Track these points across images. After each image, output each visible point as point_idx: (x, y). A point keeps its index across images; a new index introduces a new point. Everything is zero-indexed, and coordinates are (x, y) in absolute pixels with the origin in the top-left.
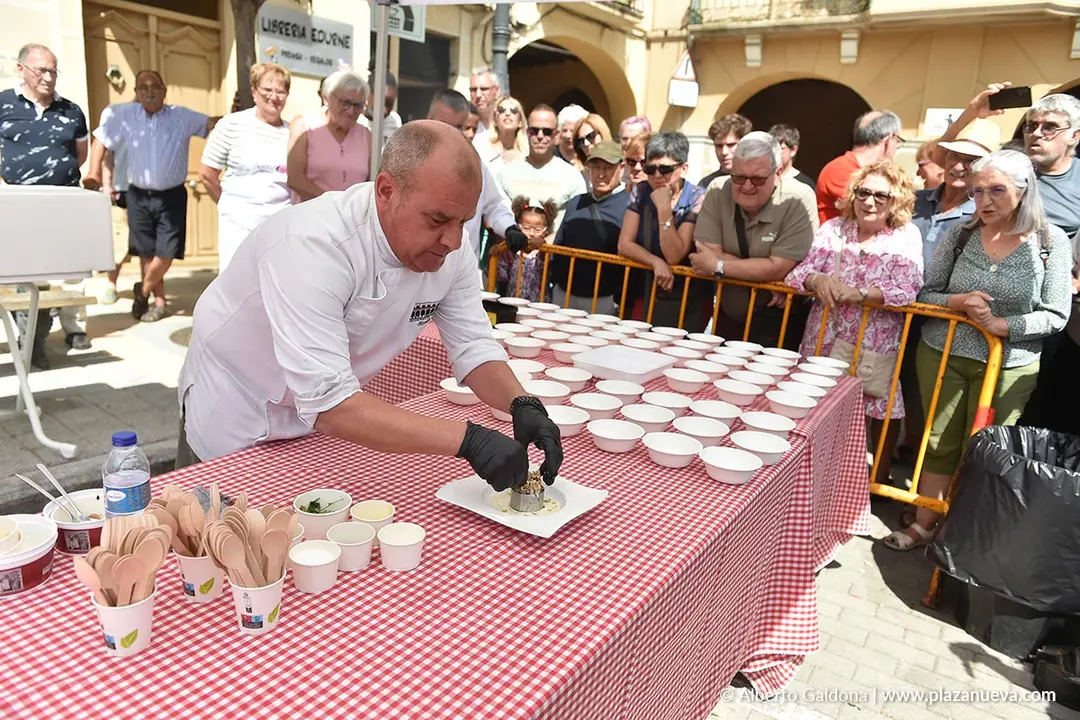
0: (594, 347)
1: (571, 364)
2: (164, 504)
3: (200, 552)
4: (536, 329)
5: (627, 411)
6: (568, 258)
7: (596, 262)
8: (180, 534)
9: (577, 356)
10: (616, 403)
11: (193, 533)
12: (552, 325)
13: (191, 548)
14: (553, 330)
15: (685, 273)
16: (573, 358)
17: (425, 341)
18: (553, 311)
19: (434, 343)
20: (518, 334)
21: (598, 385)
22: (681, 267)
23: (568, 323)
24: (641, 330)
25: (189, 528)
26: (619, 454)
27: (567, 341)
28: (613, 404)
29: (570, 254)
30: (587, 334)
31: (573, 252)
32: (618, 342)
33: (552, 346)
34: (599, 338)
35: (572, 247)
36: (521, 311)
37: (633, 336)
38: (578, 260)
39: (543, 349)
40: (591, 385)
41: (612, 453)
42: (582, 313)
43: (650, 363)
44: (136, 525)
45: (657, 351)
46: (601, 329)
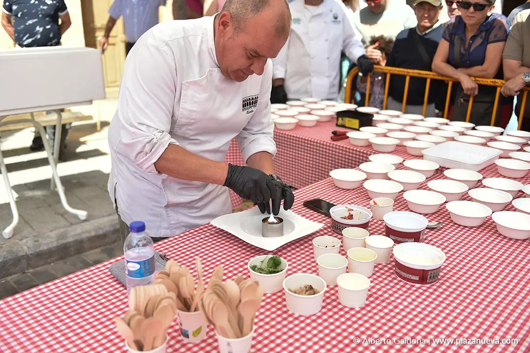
0: (437, 143)
1: (421, 157)
2: (168, 275)
3: (193, 308)
4: (390, 130)
5: (474, 193)
6: (404, 77)
7: (425, 79)
8: (179, 296)
9: (425, 150)
10: (463, 188)
11: (188, 296)
12: (401, 127)
13: (186, 305)
14: (401, 130)
15: (497, 84)
16: (423, 152)
17: (311, 141)
18: (398, 116)
19: (314, 142)
20: (378, 135)
21: (446, 173)
22: (494, 80)
23: (411, 125)
24: (467, 129)
25: (186, 292)
26: (472, 228)
27: (414, 139)
28: (462, 188)
29: (406, 74)
30: (428, 134)
31: (408, 73)
32: (453, 139)
33: (405, 143)
34: (437, 136)
35: (407, 68)
36: (376, 117)
37: (462, 134)
38: (412, 78)
39: (397, 146)
40: (439, 173)
41: (466, 227)
42: (420, 117)
43: (483, 155)
44: (152, 294)
45: (485, 145)
46: (437, 129)
